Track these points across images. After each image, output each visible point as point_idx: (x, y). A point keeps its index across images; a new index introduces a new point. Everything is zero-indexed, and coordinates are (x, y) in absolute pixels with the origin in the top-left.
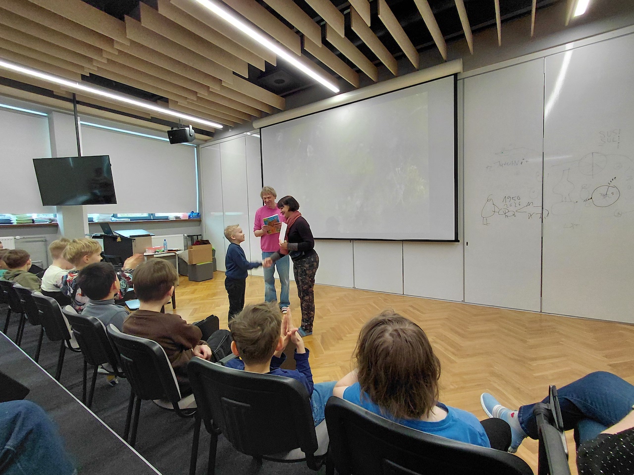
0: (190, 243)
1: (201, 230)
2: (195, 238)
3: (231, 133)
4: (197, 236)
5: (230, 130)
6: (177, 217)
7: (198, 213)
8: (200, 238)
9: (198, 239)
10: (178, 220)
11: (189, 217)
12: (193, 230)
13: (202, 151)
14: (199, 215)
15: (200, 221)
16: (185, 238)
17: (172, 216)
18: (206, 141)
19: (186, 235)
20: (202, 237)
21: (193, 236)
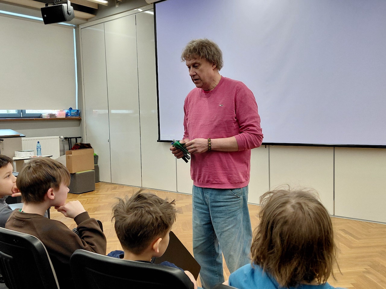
0: (67, 147)
1: (82, 131)
2: (74, 140)
3: (118, 9)
4: (76, 138)
5: (117, 6)
6: (51, 115)
7: (78, 111)
8: (79, 141)
9: (76, 142)
10: (53, 119)
11: (67, 115)
12: (71, 131)
13: (83, 32)
14: (78, 113)
15: (80, 120)
16: (62, 141)
17: (46, 113)
18: (87, 20)
19: (62, 137)
20: (82, 140)
21: (71, 138)
